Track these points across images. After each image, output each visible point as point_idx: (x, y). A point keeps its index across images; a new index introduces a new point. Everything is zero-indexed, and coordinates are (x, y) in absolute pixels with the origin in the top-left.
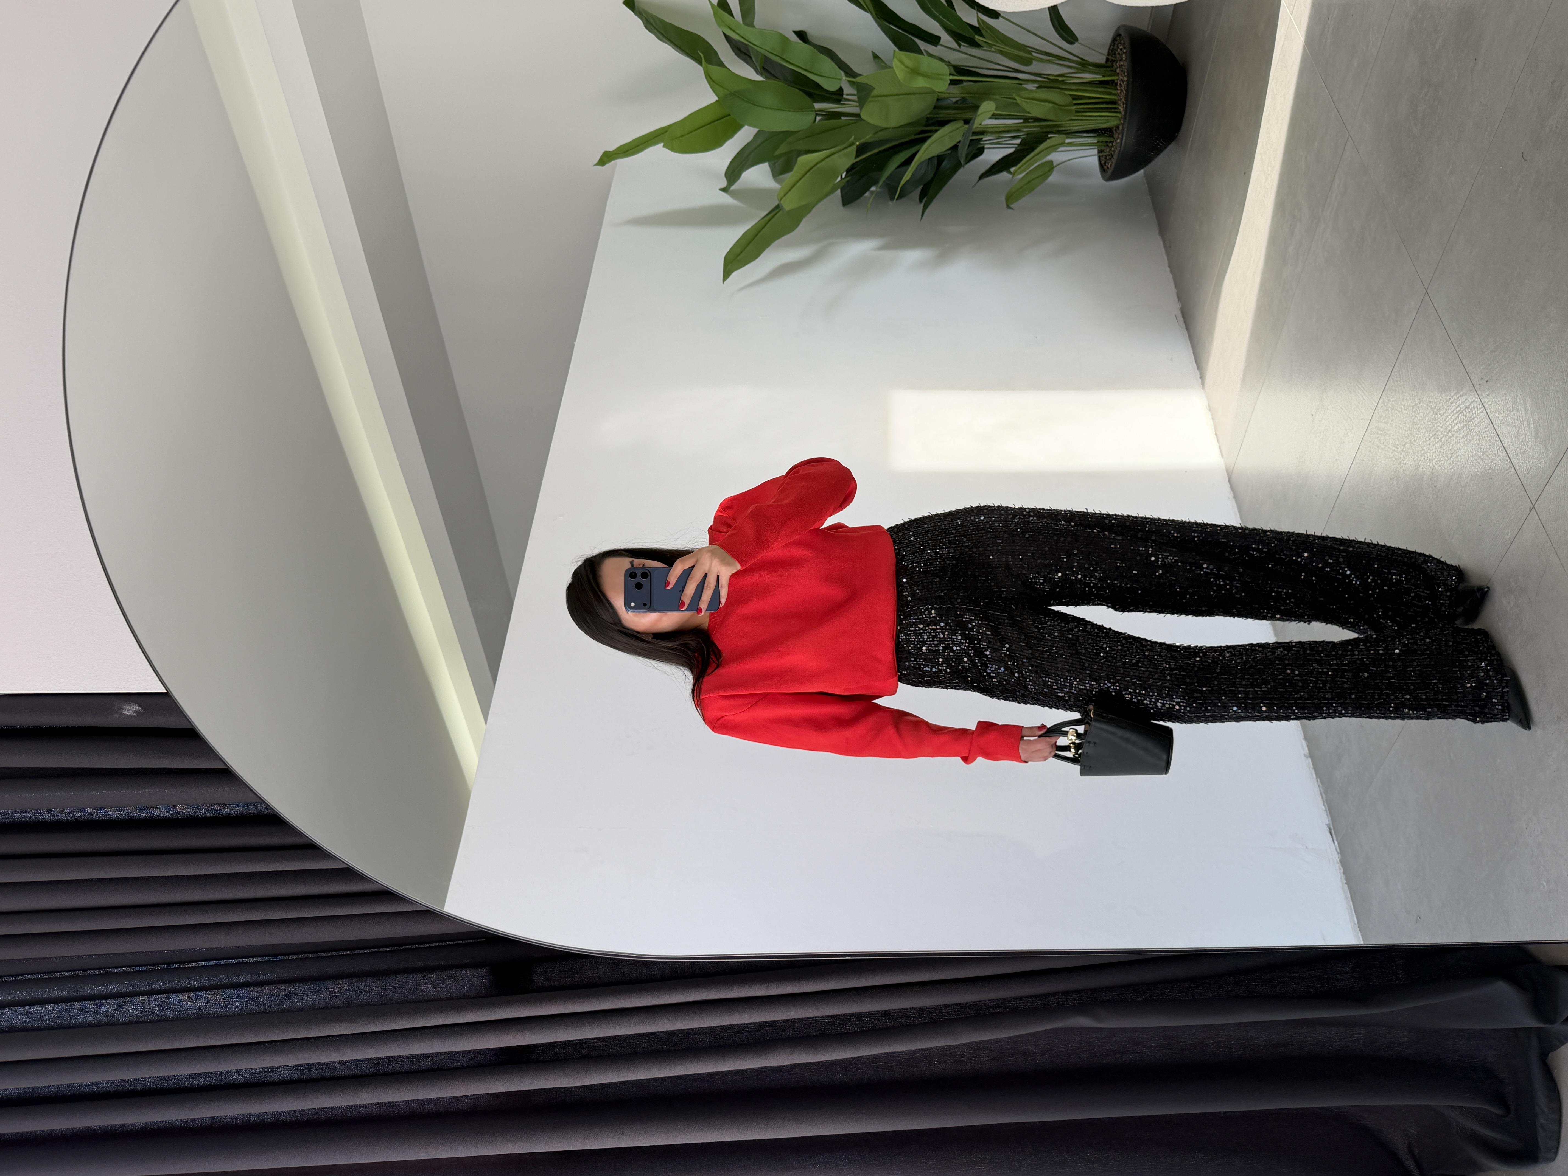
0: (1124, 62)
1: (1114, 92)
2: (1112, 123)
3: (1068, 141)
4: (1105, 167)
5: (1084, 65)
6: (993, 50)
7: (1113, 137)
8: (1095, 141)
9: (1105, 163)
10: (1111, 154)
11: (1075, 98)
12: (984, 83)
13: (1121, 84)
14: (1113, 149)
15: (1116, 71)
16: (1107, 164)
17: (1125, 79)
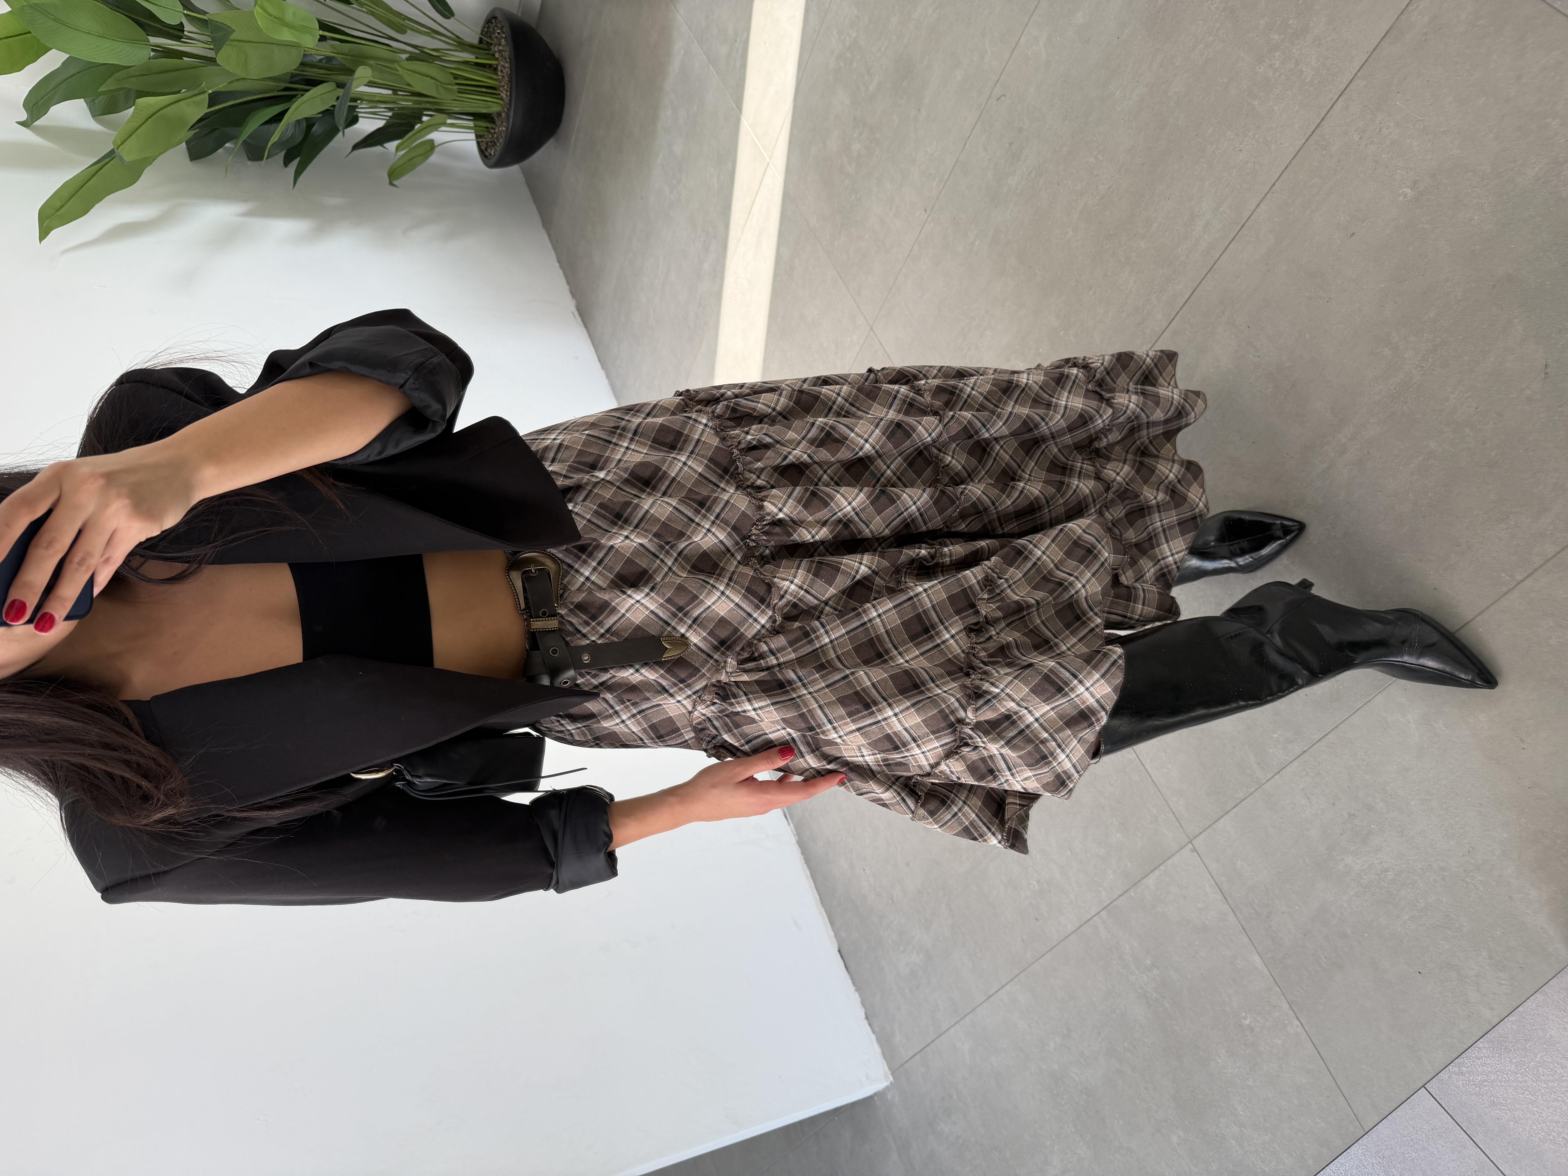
0: (503, 48)
1: (495, 77)
2: (494, 109)
3: (449, 121)
4: (487, 154)
5: (462, 44)
6: (364, 9)
7: (494, 123)
8: (471, 124)
9: (486, 149)
10: (494, 141)
11: (456, 77)
12: (356, 45)
13: (501, 71)
14: (495, 136)
15: (493, 55)
16: (489, 151)
17: (507, 65)
